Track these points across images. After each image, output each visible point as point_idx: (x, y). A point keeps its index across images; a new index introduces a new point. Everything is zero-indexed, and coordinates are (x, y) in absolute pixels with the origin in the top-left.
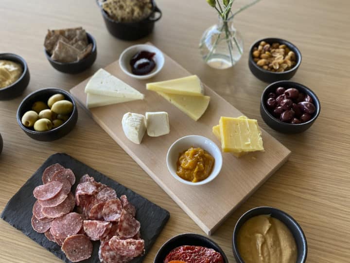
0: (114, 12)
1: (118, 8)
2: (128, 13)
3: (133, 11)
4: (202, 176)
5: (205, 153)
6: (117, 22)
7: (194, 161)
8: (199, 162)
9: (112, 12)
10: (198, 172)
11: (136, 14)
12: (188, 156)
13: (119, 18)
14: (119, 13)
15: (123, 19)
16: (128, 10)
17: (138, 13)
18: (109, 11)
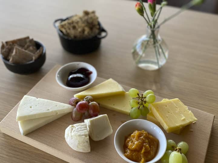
0: (68, 31)
1: (71, 28)
2: (80, 32)
3: (83, 31)
4: (149, 157)
5: (149, 135)
6: (70, 39)
7: (140, 142)
8: (145, 143)
9: (66, 31)
10: (145, 153)
11: (86, 33)
12: (134, 138)
13: (72, 36)
14: (72, 32)
15: (75, 37)
16: (80, 30)
17: (88, 33)
18: (64, 31)
